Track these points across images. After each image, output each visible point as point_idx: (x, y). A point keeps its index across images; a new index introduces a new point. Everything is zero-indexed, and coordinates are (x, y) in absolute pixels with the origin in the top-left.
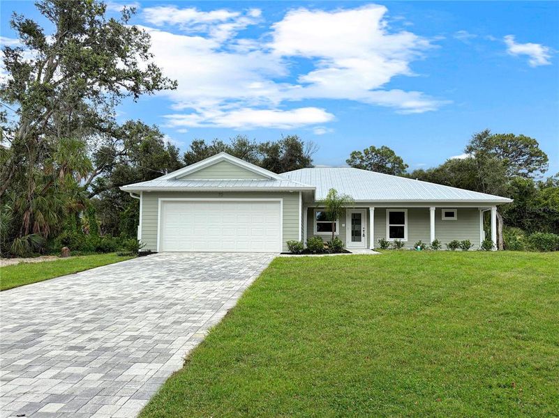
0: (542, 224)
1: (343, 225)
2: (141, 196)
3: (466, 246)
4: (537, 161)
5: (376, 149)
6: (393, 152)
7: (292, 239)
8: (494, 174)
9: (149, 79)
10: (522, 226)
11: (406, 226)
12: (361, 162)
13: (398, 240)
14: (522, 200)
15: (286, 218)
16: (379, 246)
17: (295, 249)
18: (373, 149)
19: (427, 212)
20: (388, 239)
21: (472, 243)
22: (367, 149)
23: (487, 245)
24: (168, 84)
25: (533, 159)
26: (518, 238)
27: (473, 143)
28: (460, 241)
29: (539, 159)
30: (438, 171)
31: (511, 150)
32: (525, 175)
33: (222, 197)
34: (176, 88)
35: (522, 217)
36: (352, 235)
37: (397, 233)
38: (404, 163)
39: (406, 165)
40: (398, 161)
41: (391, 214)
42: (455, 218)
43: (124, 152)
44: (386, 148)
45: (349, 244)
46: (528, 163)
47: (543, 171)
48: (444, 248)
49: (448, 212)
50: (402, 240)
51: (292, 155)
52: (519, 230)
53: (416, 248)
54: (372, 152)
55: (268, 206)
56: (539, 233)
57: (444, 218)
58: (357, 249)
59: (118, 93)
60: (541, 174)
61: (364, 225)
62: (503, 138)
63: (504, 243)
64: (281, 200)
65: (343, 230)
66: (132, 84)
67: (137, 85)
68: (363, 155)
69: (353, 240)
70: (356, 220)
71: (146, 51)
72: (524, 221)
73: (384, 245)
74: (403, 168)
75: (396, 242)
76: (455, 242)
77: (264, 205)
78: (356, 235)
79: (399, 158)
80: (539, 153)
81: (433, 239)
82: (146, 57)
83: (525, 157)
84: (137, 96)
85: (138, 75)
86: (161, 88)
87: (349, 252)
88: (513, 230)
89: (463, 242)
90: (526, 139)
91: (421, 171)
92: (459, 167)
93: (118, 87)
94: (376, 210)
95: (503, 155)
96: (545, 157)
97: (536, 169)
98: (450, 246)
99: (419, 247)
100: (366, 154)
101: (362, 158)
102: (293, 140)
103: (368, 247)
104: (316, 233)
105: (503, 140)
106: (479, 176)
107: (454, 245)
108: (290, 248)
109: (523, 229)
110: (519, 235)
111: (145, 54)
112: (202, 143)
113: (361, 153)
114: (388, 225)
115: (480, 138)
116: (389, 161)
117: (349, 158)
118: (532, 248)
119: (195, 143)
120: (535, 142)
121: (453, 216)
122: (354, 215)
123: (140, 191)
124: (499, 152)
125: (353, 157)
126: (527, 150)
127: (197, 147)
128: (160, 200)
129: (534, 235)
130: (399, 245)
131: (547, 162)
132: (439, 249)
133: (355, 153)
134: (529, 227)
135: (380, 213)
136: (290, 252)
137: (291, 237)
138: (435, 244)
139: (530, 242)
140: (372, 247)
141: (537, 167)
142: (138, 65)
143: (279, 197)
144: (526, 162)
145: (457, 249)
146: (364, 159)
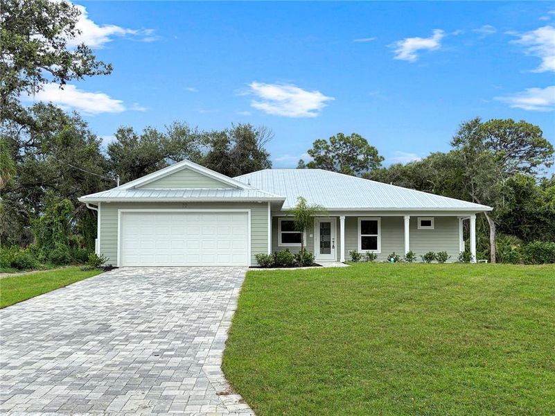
0: (543, 231)
1: (311, 236)
2: (99, 207)
3: (443, 258)
4: (541, 152)
5: (345, 136)
6: (365, 141)
7: (260, 252)
8: (485, 172)
9: (79, 63)
10: (519, 234)
11: (379, 236)
12: (326, 153)
13: (371, 251)
14: (519, 202)
15: (254, 230)
16: (351, 258)
17: (264, 263)
18: (341, 137)
19: (402, 220)
20: (360, 251)
21: (449, 255)
22: (334, 137)
23: (466, 257)
24: (101, 68)
25: (537, 150)
26: (514, 247)
27: (460, 133)
28: (436, 252)
29: (543, 149)
30: (419, 165)
31: (510, 138)
32: (527, 170)
33: (186, 208)
34: (110, 73)
35: (519, 223)
36: (321, 246)
37: (370, 244)
38: (379, 155)
39: (381, 157)
40: (372, 153)
41: (363, 222)
42: (432, 227)
43: (31, 143)
44: (357, 136)
45: (318, 257)
46: (530, 155)
47: (548, 165)
48: (419, 259)
49: (424, 222)
50: (375, 252)
51: (245, 148)
52: (515, 238)
53: (390, 260)
54: (340, 140)
55: (235, 217)
56: (538, 243)
57: (420, 227)
58: (326, 261)
59: (39, 77)
60: (546, 169)
61: (333, 235)
62: (499, 124)
63: (497, 254)
64: (249, 211)
65: (311, 241)
66: (60, 67)
67: (65, 70)
68: (329, 143)
69: (322, 252)
70: (325, 229)
71: (72, 27)
72: (522, 227)
73: (355, 257)
74: (378, 161)
75: (368, 254)
76: (430, 254)
77: (231, 216)
78: (325, 247)
79: (373, 148)
80: (543, 143)
81: (407, 250)
82: (73, 33)
83: (526, 148)
84: (64, 83)
85: (67, 58)
86: (94, 74)
87: (319, 265)
88: (509, 238)
89: (440, 254)
90: (528, 126)
91: (400, 165)
92: (443, 163)
93: (39, 70)
94: (347, 219)
95: (500, 145)
96: (551, 147)
97: (539, 163)
98: (426, 258)
99: (392, 259)
100: (333, 143)
101: (327, 148)
102: (245, 129)
103: (339, 260)
104: (280, 244)
105: (500, 127)
106: (467, 174)
107: (429, 257)
108: (259, 262)
109: (521, 237)
110: (515, 244)
111: (72, 31)
112: (130, 131)
113: (326, 142)
114: (360, 236)
115: (469, 128)
116: (361, 152)
117: (312, 148)
118: (529, 260)
119: (121, 131)
120: (539, 130)
121: (430, 225)
122: (322, 224)
123: (97, 203)
124: (495, 141)
125: (317, 147)
126: (529, 139)
127: (123, 135)
128: (120, 211)
129: (531, 245)
130: (371, 257)
131: (553, 154)
132: (413, 261)
133: (318, 141)
134: (527, 235)
135: (351, 222)
136: (259, 265)
137: (260, 250)
138: (410, 256)
139: (527, 253)
140: (343, 259)
141: (541, 160)
142: (66, 46)
143: (246, 208)
144: (528, 153)
145: (433, 262)
146: (330, 149)
